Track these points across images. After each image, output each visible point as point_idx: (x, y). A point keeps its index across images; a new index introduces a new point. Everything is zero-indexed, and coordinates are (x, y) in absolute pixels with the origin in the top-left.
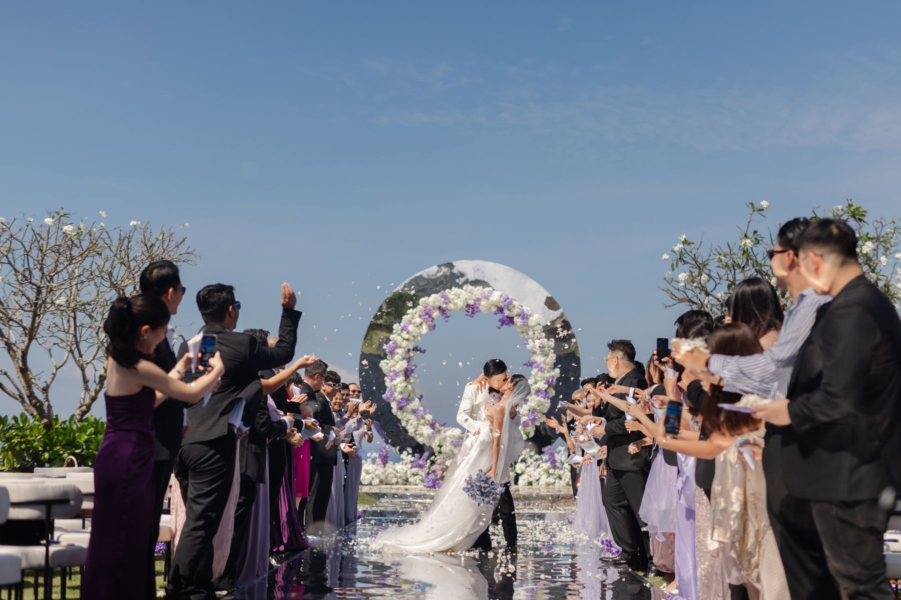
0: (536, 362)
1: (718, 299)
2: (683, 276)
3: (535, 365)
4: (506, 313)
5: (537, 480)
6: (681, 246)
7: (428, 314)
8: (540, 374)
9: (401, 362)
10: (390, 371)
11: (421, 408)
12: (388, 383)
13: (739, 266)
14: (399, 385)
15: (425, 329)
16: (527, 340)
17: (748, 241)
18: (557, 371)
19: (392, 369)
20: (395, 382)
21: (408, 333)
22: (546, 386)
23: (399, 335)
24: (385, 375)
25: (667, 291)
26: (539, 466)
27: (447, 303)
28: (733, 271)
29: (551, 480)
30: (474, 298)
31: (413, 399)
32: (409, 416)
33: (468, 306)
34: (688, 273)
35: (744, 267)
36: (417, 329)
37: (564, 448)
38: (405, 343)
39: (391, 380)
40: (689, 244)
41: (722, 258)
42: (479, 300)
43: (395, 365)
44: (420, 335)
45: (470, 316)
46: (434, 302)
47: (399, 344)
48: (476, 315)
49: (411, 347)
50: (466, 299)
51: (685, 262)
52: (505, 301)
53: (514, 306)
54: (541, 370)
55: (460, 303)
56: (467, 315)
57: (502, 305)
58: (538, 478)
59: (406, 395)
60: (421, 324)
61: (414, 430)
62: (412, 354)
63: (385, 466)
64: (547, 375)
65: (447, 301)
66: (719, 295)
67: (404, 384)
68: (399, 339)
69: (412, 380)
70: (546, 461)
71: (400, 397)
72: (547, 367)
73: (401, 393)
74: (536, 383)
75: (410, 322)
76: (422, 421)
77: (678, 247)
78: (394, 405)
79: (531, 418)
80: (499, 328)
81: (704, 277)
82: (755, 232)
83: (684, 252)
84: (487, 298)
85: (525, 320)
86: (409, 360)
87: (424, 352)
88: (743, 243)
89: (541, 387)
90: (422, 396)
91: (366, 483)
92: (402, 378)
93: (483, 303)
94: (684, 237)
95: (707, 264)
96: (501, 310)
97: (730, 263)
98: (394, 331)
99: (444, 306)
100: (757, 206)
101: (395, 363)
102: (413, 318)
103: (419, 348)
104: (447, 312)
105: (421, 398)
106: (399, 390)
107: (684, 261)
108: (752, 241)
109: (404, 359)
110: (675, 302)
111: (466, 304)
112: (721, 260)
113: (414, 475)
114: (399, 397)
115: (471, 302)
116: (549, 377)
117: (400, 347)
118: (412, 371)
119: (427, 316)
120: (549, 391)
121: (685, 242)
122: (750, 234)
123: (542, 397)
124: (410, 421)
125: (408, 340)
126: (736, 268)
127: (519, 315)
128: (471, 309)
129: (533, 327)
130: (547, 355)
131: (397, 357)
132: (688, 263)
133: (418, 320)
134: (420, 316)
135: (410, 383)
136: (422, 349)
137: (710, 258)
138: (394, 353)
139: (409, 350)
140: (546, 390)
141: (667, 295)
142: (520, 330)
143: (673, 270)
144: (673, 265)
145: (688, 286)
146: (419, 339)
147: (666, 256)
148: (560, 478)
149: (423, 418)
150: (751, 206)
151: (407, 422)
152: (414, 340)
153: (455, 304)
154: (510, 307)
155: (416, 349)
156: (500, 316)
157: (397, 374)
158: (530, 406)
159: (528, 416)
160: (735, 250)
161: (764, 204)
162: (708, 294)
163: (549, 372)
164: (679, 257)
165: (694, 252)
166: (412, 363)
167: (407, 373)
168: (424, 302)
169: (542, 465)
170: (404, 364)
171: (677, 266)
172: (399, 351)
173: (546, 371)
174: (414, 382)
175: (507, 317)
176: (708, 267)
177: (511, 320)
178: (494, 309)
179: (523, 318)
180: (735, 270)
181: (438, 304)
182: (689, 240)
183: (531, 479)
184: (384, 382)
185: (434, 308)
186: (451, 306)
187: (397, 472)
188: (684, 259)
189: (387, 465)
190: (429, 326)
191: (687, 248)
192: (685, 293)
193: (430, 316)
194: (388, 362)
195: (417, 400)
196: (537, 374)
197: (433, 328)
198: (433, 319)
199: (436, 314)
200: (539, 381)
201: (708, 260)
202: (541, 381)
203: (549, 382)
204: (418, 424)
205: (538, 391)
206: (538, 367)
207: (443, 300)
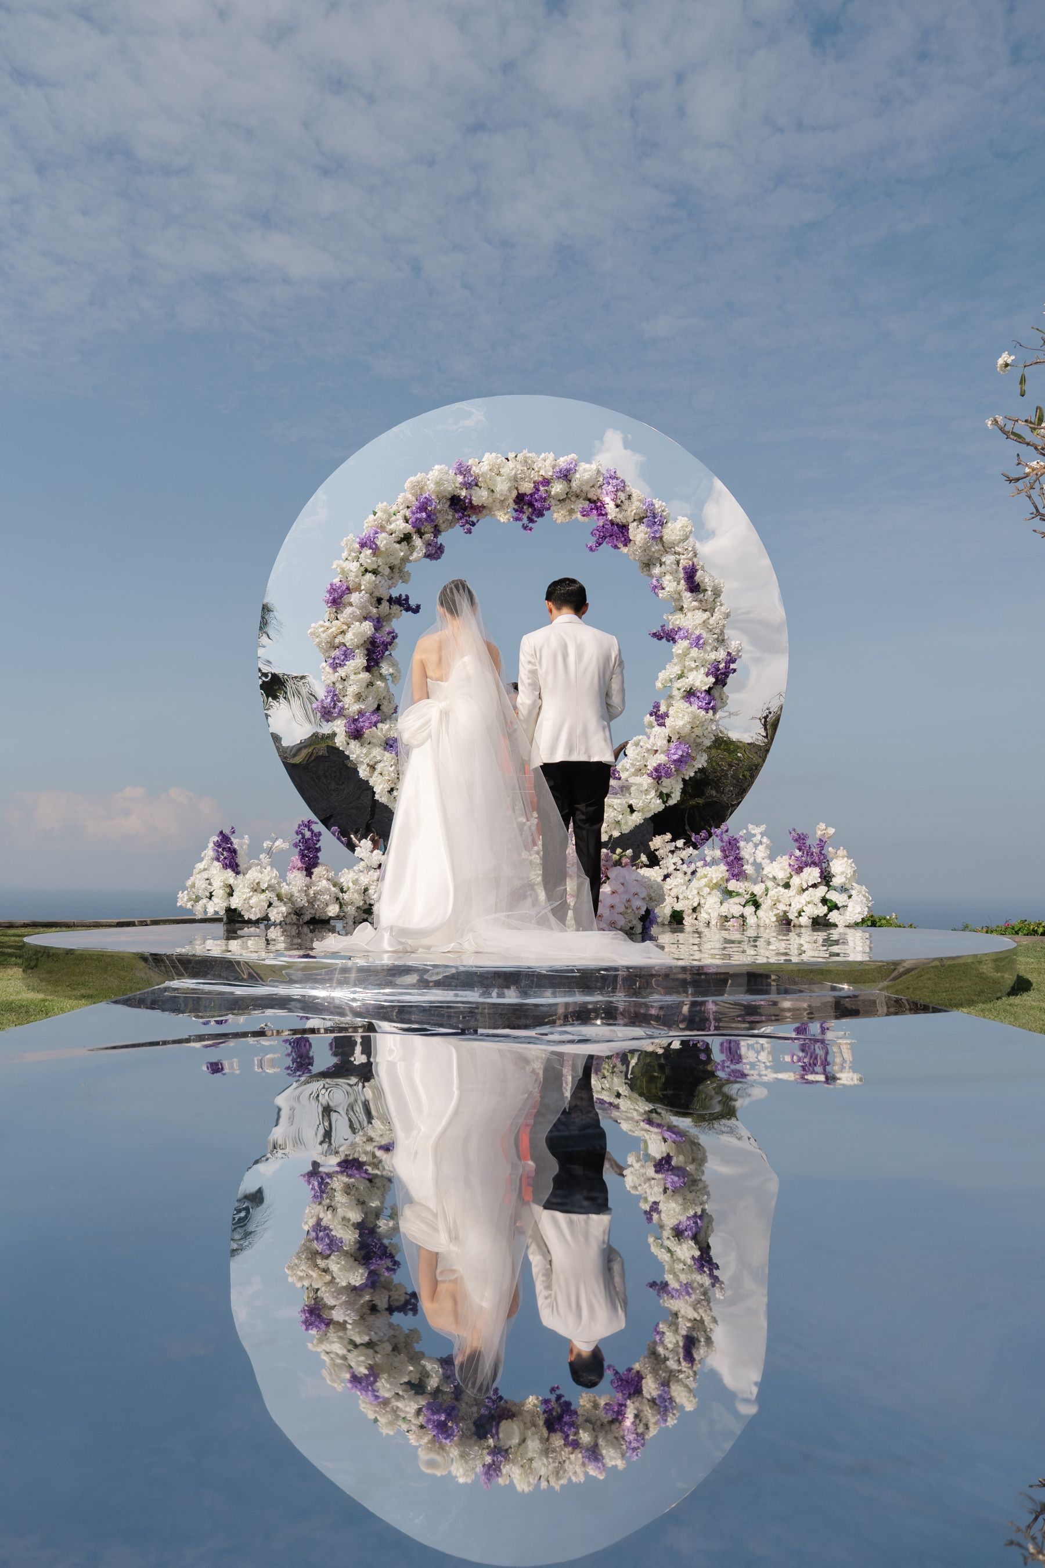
0: (682, 626)
3: (682, 633)
4: (612, 513)
5: (694, 910)
7: (423, 509)
8: (694, 652)
9: (357, 623)
10: (335, 648)
14: (353, 679)
15: (417, 551)
16: (660, 577)
19: (337, 641)
20: (343, 672)
21: (377, 555)
22: (711, 680)
23: (356, 562)
26: (694, 873)
27: (469, 489)
29: (733, 907)
30: (536, 477)
32: (377, 752)
33: (520, 496)
36: (397, 548)
37: (763, 828)
38: (367, 580)
39: (335, 668)
42: (546, 482)
43: (343, 632)
44: (407, 564)
45: (525, 527)
46: (438, 483)
47: (354, 581)
49: (385, 593)
50: (516, 477)
52: (608, 483)
53: (630, 497)
54: (698, 643)
55: (502, 488)
56: (518, 524)
57: (601, 493)
58: (695, 904)
59: (370, 704)
60: (408, 538)
61: (387, 787)
62: (385, 610)
63: (309, 874)
64: (712, 656)
65: (471, 480)
67: (365, 676)
68: (354, 569)
70: (714, 862)
71: (355, 707)
72: (710, 639)
73: (359, 698)
74: (683, 676)
75: (381, 528)
78: (340, 726)
79: (675, 757)
80: (591, 549)
84: (565, 476)
85: (656, 528)
86: (377, 621)
87: (416, 610)
89: (697, 684)
91: (254, 918)
92: (359, 660)
93: (557, 486)
96: (597, 506)
98: (344, 555)
99: (463, 494)
101: (345, 627)
102: (389, 521)
103: (403, 597)
104: (471, 509)
106: (352, 689)
109: (366, 618)
111: (514, 494)
114: (352, 708)
115: (527, 487)
116: (717, 661)
117: (358, 589)
118: (386, 646)
119: (422, 516)
120: (717, 692)
123: (700, 708)
124: (379, 767)
125: (375, 572)
127: (641, 519)
128: (528, 506)
129: (674, 545)
130: (707, 611)
131: (349, 613)
133: (401, 526)
134: (406, 519)
135: (382, 677)
136: (412, 603)
138: (340, 603)
139: (379, 600)
140: (709, 691)
142: (644, 553)
146: (405, 575)
148: (757, 905)
151: (373, 768)
153: (490, 493)
154: (621, 497)
156: (595, 522)
157: (347, 653)
158: (673, 728)
159: (667, 752)
163: (717, 649)
166: (386, 628)
167: (373, 652)
168: (416, 484)
169: (701, 872)
170: (367, 630)
172: (355, 598)
173: (707, 648)
175: (612, 523)
177: (620, 531)
178: (581, 506)
179: (651, 525)
181: (448, 490)
183: (678, 907)
185: (439, 498)
186: (481, 495)
187: (342, 891)
189: (316, 871)
190: (428, 541)
193: (430, 520)
194: (327, 624)
196: (685, 654)
197: (436, 546)
198: (437, 525)
199: (444, 515)
200: (691, 670)
202: (697, 668)
203: (718, 669)
205: (690, 694)
206: (686, 638)
207: (460, 479)
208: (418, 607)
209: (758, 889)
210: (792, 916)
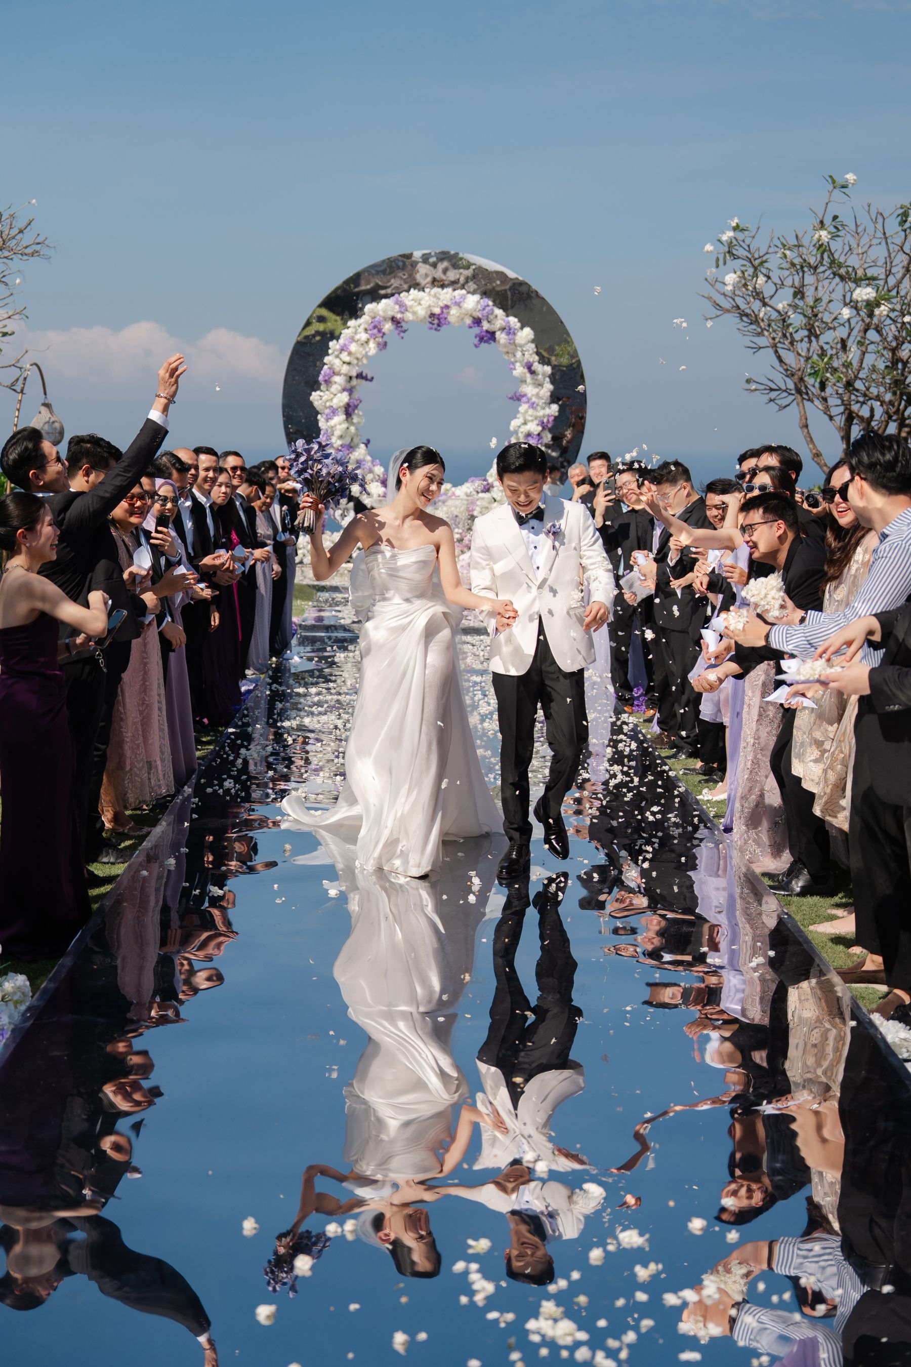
0: (525, 395)
1: (778, 312)
2: (731, 278)
3: (524, 399)
4: (486, 326)
6: (731, 234)
7: (376, 327)
8: (531, 411)
9: (339, 395)
10: (326, 408)
11: (369, 458)
12: (322, 424)
13: (810, 266)
14: (338, 427)
15: (372, 348)
16: (513, 364)
17: (824, 233)
18: (555, 408)
19: (328, 404)
20: (332, 423)
21: (350, 354)
22: (540, 428)
23: (337, 357)
24: (318, 413)
25: (709, 298)
27: (402, 313)
28: (801, 274)
30: (442, 305)
31: (357, 446)
33: (432, 315)
34: (739, 273)
35: (816, 268)
36: (361, 349)
38: (345, 369)
39: (327, 420)
40: (743, 230)
41: (788, 252)
42: (447, 307)
43: (332, 399)
44: (366, 356)
45: (436, 329)
46: (385, 311)
47: (337, 369)
48: (444, 328)
49: (354, 374)
50: (429, 306)
51: (735, 257)
52: (484, 309)
53: (496, 316)
54: (533, 406)
55: (422, 312)
56: (431, 328)
57: (479, 315)
59: (347, 440)
60: (367, 342)
62: (354, 382)
64: (541, 413)
65: (403, 308)
66: (780, 307)
67: (345, 425)
68: (337, 362)
69: (355, 420)
71: (339, 442)
72: (541, 402)
73: (341, 437)
74: (525, 423)
75: (352, 339)
76: (370, 476)
77: (727, 236)
80: (476, 346)
81: (761, 280)
82: (835, 218)
83: (735, 242)
84: (458, 304)
85: (511, 336)
86: (350, 391)
88: (817, 236)
89: (532, 430)
90: (369, 441)
92: (342, 417)
93: (454, 311)
94: (736, 220)
95: (766, 261)
96: (477, 322)
97: (797, 261)
98: (330, 351)
99: (399, 316)
100: (839, 181)
101: (332, 396)
102: (356, 333)
103: (364, 374)
104: (403, 324)
105: (367, 443)
106: (337, 433)
107: (733, 255)
108: (829, 233)
109: (344, 390)
110: (719, 313)
111: (429, 313)
112: (785, 256)
114: (337, 443)
115: (437, 311)
116: (544, 416)
117: (339, 374)
118: (356, 407)
119: (375, 331)
120: (543, 435)
121: (736, 228)
122: (828, 221)
125: (349, 363)
126: (806, 269)
127: (503, 329)
128: (437, 320)
129: (521, 346)
130: (541, 385)
131: (335, 388)
132: (739, 258)
133: (363, 336)
134: (366, 330)
135: (352, 424)
136: (369, 377)
137: (771, 250)
138: (330, 382)
139: (351, 378)
140: (539, 435)
141: (709, 304)
142: (505, 350)
143: (717, 266)
144: (718, 259)
145: (737, 292)
146: (365, 361)
147: (709, 247)
149: (370, 471)
150: (830, 180)
152: (357, 365)
153: (415, 313)
154: (491, 317)
155: (360, 376)
156: (476, 330)
157: (334, 412)
160: (805, 241)
161: (850, 177)
162: (765, 304)
163: (544, 409)
164: (727, 249)
165: (748, 241)
166: (356, 395)
167: (349, 410)
168: (372, 311)
170: (344, 398)
171: (725, 263)
172: (337, 379)
173: (539, 408)
174: (359, 423)
176: (766, 265)
177: (491, 336)
178: (468, 321)
179: (508, 334)
180: (804, 272)
181: (390, 314)
182: (741, 226)
184: (317, 421)
185: (385, 319)
186: (409, 316)
188: (735, 252)
190: (379, 344)
191: (740, 236)
192: (734, 300)
193: (379, 331)
194: (322, 394)
195: (362, 446)
196: (526, 412)
197: (383, 346)
198: (384, 334)
199: (388, 327)
200: (529, 421)
201: (767, 253)
202: (532, 421)
203: (543, 423)
205: (529, 435)
206: (528, 402)
207: (397, 307)
208: (372, 379)
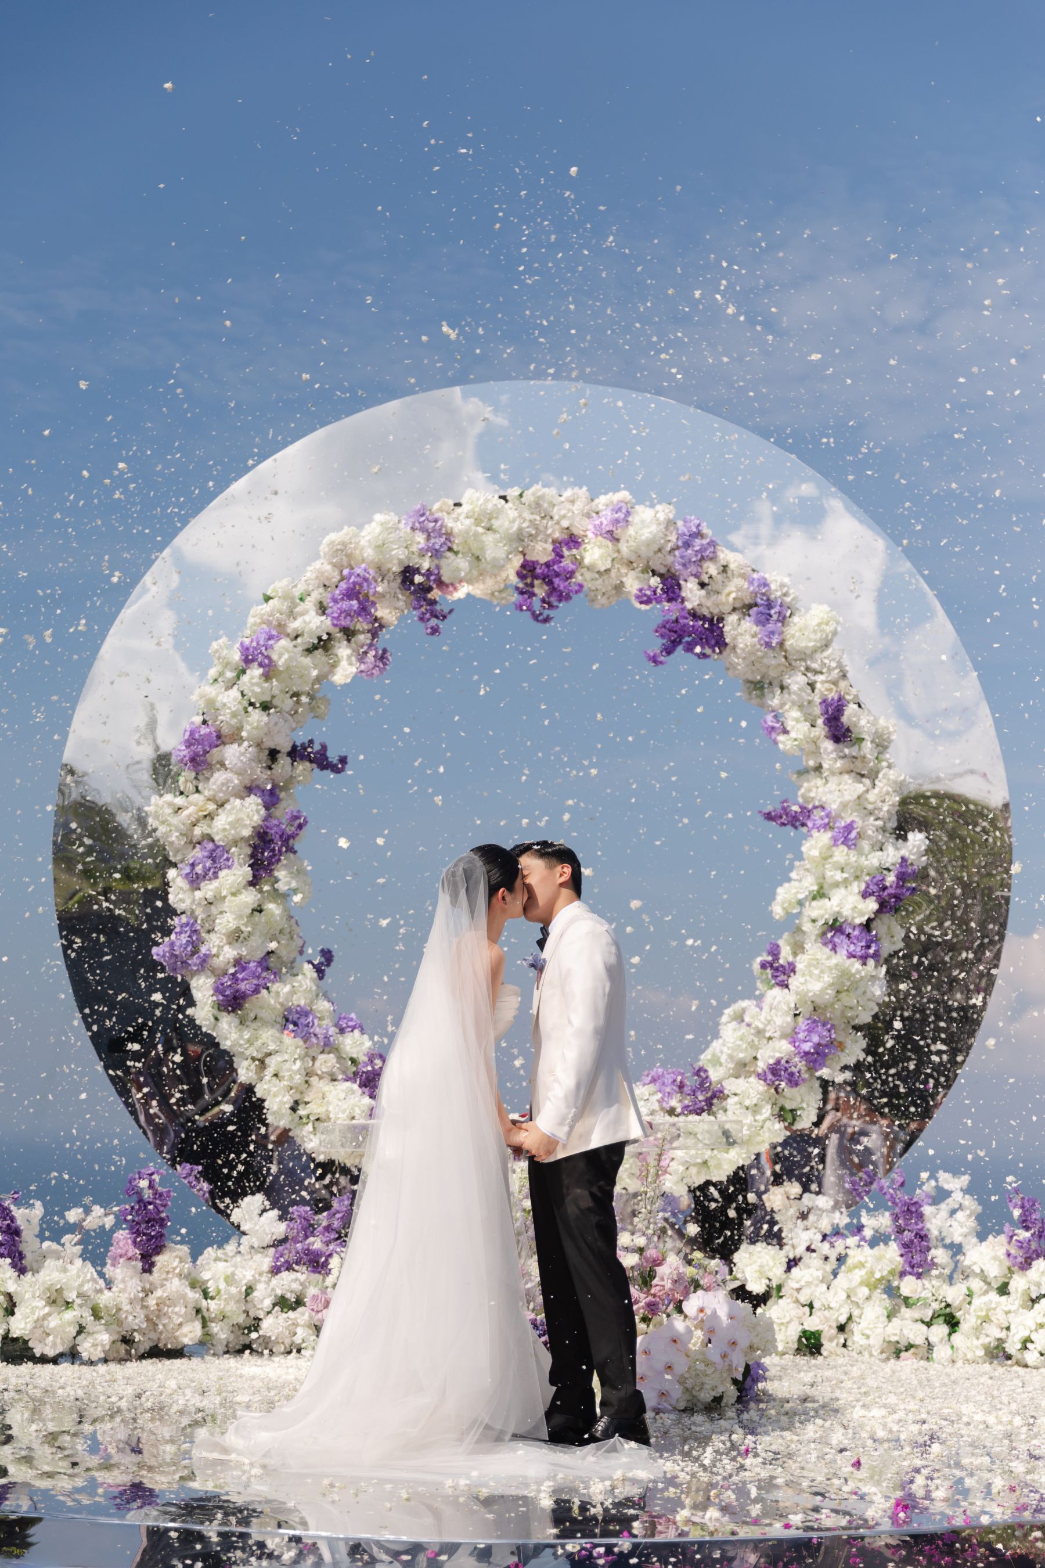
0: (819, 806)
3: (819, 818)
4: (693, 597)
5: (841, 1328)
7: (355, 595)
8: (841, 854)
9: (235, 804)
10: (194, 844)
11: (325, 1006)
12: (179, 894)
14: (228, 903)
15: (342, 665)
16: (778, 713)
19: (197, 831)
20: (209, 889)
21: (271, 677)
22: (872, 905)
23: (232, 687)
24: (166, 862)
26: (841, 1259)
27: (437, 555)
29: (910, 1326)
30: (556, 532)
31: (289, 968)
32: (268, 1037)
33: (529, 567)
36: (307, 663)
37: (965, 1179)
38: (255, 722)
39: (195, 881)
42: (575, 541)
43: (210, 816)
45: (538, 615)
46: (380, 547)
47: (229, 723)
49: (283, 742)
50: (520, 538)
52: (687, 545)
53: (726, 568)
54: (847, 837)
55: (496, 553)
57: (671, 561)
58: (843, 1320)
59: (258, 948)
60: (326, 644)
61: (288, 1100)
62: (286, 772)
63: (148, 1267)
64: (874, 860)
65: (440, 539)
67: (250, 897)
68: (229, 698)
69: (284, 883)
71: (229, 953)
72: (872, 828)
73: (236, 937)
74: (821, 894)
75: (278, 630)
76: (326, 1062)
78: (203, 989)
79: (807, 1047)
80: (654, 660)
84: (609, 532)
85: (771, 625)
86: (270, 793)
87: (339, 766)
89: (847, 912)
90: (328, 956)
91: (51, 1353)
92: (238, 872)
93: (593, 553)
96: (667, 584)
101: (212, 807)
102: (292, 614)
103: (316, 747)
105: (323, 962)
106: (226, 922)
109: (250, 789)
111: (517, 559)
113: (284, 1304)
114: (223, 954)
115: (541, 552)
116: (882, 869)
117: (235, 737)
118: (286, 840)
119: (353, 607)
120: (882, 926)
123: (851, 956)
124: (272, 1062)
125: (268, 707)
127: (745, 608)
128: (543, 583)
129: (805, 655)
131: (220, 782)
133: (314, 624)
134: (322, 609)
135: (277, 895)
136: (333, 756)
138: (205, 763)
139: (273, 754)
140: (867, 926)
142: (750, 673)
146: (319, 707)
148: (953, 1323)
149: (328, 1046)
151: (262, 1062)
152: (294, 712)
153: (474, 561)
154: (710, 569)
155: (302, 751)
156: (663, 612)
157: (217, 856)
158: (802, 996)
159: (792, 1037)
163: (880, 846)
166: (287, 808)
167: (264, 853)
168: (341, 548)
169: (854, 1256)
170: (249, 814)
172: (232, 753)
173: (865, 845)
174: (294, 895)
175: (694, 615)
177: (708, 629)
178: (640, 582)
179: (764, 619)
181: (399, 557)
183: (812, 1324)
185: (383, 573)
186: (457, 566)
187: (206, 1295)
189: (160, 1260)
190: (362, 650)
193: (366, 610)
194: (179, 801)
195: (306, 969)
196: (826, 857)
197: (376, 657)
198: (379, 620)
199: (392, 601)
200: (836, 885)
202: (846, 883)
203: (883, 888)
204: (309, 1074)
205: (835, 928)
206: (827, 827)
207: (420, 538)
208: (343, 760)
209: (954, 1294)
210: (1012, 1347)
